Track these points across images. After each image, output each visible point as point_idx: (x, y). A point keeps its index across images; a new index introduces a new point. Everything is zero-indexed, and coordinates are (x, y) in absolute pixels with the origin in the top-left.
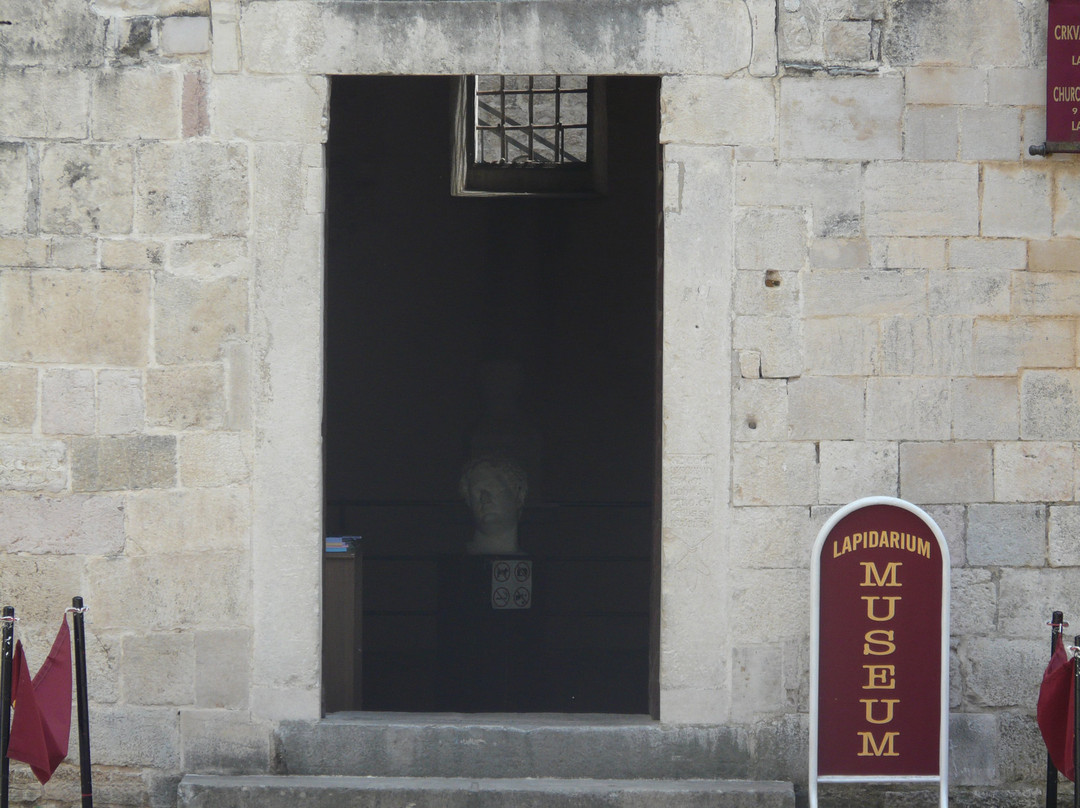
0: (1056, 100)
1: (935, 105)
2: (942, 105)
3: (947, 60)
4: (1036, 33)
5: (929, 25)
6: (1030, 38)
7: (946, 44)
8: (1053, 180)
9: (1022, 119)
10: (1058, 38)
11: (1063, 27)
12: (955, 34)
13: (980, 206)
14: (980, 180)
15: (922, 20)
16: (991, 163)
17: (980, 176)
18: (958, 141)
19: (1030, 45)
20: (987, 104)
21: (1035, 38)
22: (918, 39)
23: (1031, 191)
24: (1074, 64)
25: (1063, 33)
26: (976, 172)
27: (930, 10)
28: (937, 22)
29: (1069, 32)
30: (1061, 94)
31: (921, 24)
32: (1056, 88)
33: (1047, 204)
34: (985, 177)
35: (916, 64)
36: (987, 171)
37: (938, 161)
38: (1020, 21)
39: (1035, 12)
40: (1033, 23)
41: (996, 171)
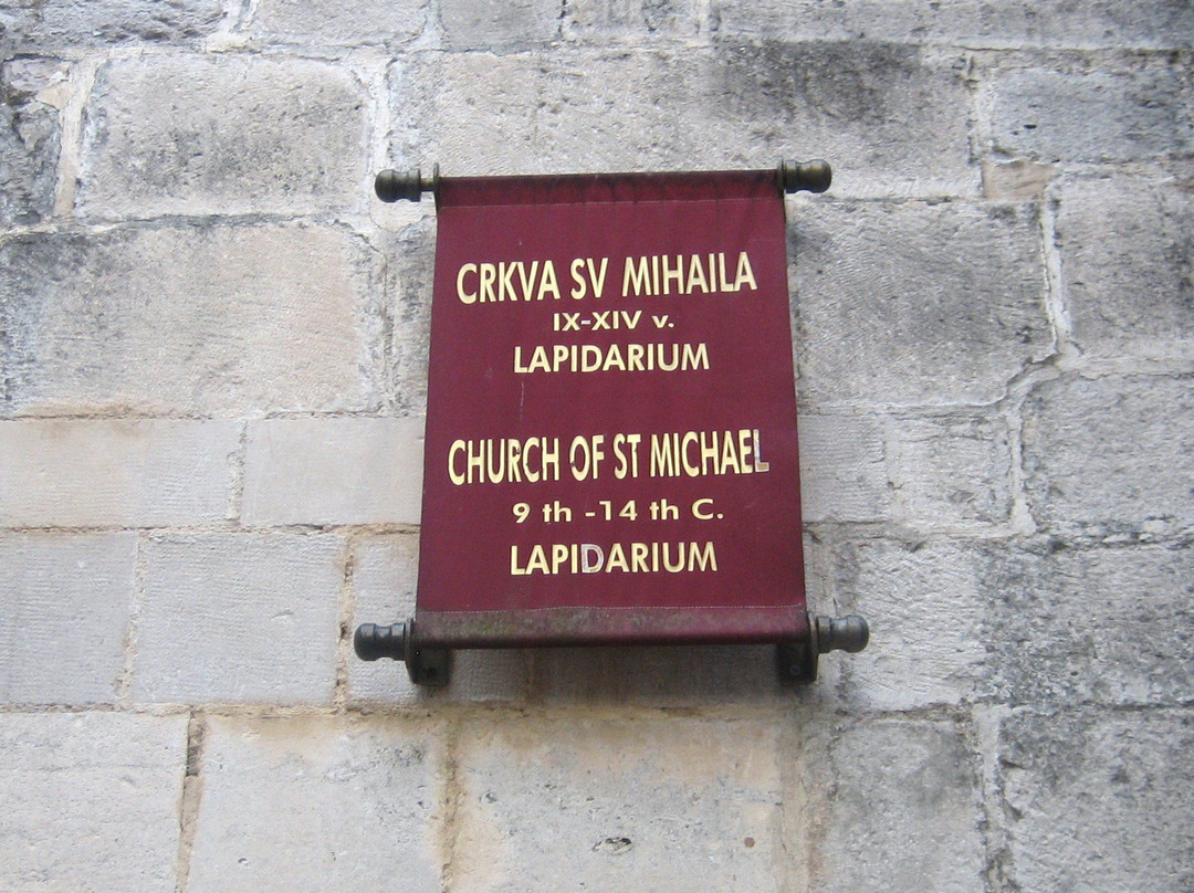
0: (458, 480)
1: (62, 529)
2: (85, 529)
3: (117, 398)
4: (407, 317)
5: (71, 301)
6: (388, 331)
7: (119, 352)
8: (452, 766)
9: (348, 568)
10: (469, 300)
11: (485, 267)
12: (149, 325)
13: (184, 858)
14: (191, 772)
15: (53, 288)
16: (229, 712)
17: (193, 753)
18: (126, 643)
19: (388, 351)
20: (235, 522)
21: (402, 332)
22: (33, 340)
23: (369, 807)
24: (518, 369)
25: (485, 284)
26: (179, 744)
27: (79, 262)
28: (98, 293)
29: (505, 281)
30: (472, 462)
31: (50, 300)
32: (459, 444)
33: (428, 849)
34: (207, 760)
35: (21, 410)
36: (221, 742)
37: (52, 706)
38: (357, 284)
39: (405, 263)
40: (399, 292)
41: (249, 738)
